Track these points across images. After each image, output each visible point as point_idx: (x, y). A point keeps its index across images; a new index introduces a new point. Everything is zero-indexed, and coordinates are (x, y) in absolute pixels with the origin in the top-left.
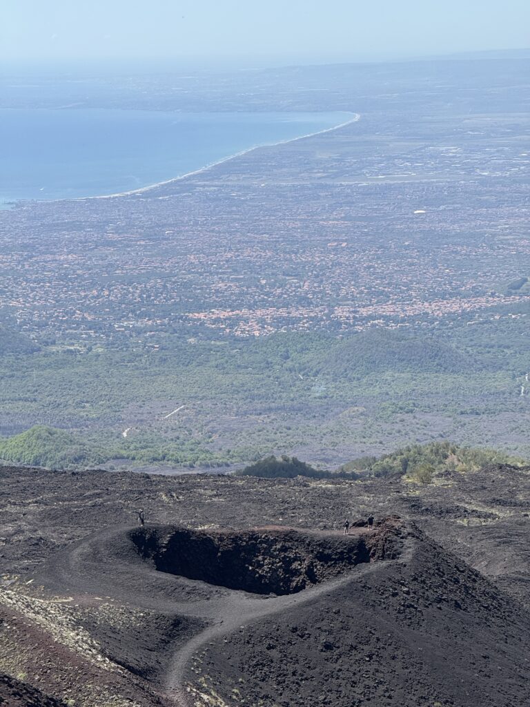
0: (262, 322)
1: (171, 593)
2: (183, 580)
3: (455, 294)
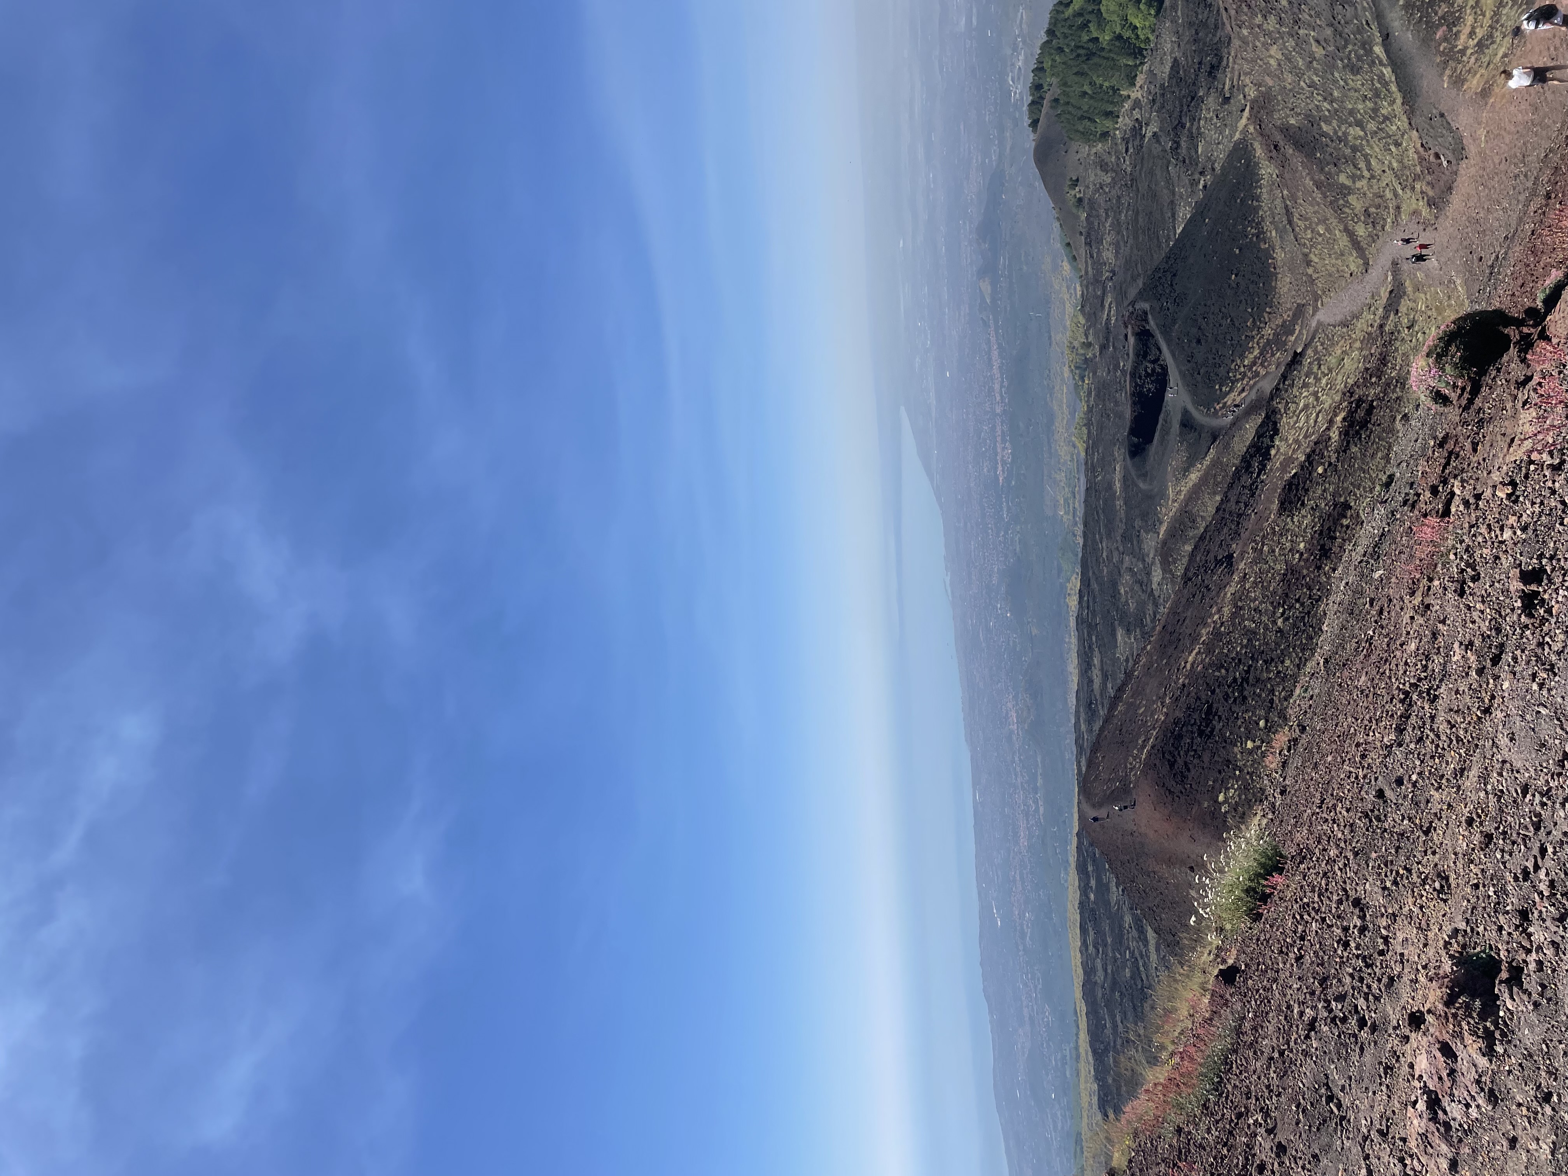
0: (1004, 449)
1: (1166, 432)
2: (1159, 427)
3: (989, 353)
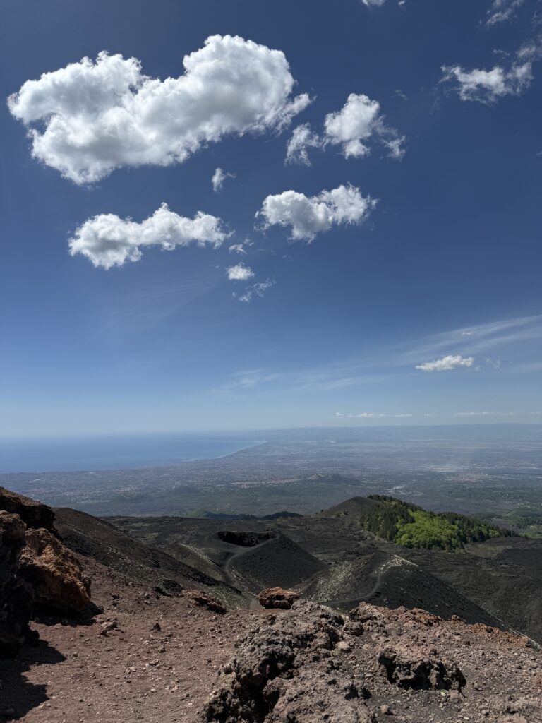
1: (226, 547)
3: (287, 478)
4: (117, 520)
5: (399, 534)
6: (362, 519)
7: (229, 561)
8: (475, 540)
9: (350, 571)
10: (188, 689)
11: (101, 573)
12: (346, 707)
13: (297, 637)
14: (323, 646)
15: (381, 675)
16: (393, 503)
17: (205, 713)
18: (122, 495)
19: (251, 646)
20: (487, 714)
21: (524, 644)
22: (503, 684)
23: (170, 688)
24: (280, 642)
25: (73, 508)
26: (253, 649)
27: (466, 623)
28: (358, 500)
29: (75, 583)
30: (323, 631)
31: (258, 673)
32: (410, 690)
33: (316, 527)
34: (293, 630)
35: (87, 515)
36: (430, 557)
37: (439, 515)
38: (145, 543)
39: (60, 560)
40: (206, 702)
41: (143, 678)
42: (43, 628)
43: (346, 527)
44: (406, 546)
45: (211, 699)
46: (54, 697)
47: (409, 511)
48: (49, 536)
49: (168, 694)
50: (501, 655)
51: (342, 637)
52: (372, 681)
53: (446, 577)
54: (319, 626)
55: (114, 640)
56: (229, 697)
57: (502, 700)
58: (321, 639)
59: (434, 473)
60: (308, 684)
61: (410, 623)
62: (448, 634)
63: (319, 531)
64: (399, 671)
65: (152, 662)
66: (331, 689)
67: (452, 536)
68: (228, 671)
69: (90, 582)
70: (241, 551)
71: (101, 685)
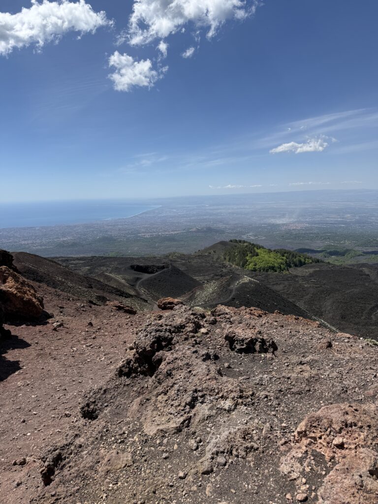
0: (149, 235)
1: (137, 274)
3: (176, 231)
4: (60, 259)
5: (248, 263)
6: (225, 254)
7: (139, 282)
8: (296, 266)
9: (216, 286)
10: (111, 358)
11: (50, 293)
12: (202, 365)
13: (175, 327)
14: (191, 332)
15: (226, 346)
16: (245, 244)
17: (117, 372)
18: (62, 243)
19: (145, 334)
20: (288, 366)
21: (317, 326)
22: (300, 348)
23: (100, 359)
24: (164, 330)
25: (28, 252)
26: (147, 335)
27: (283, 315)
28: (223, 243)
29: (31, 300)
30: (191, 323)
31: (150, 349)
32: (243, 354)
33: (195, 261)
34: (172, 323)
35: (38, 256)
36: (267, 276)
37: (274, 251)
38: (81, 274)
39: (20, 286)
40: (118, 367)
41: (82, 354)
42: (13, 328)
43: (215, 260)
44: (252, 270)
45: (120, 365)
46: (25, 368)
47: (255, 249)
48: (9, 271)
49: (99, 362)
50: (302, 332)
51: (203, 326)
52: (221, 350)
53: (276, 288)
54: (188, 320)
55: (62, 333)
56: (132, 363)
57: (298, 358)
58: (190, 327)
59: (273, 224)
60: (180, 353)
61: (248, 316)
62: (270, 322)
63: (197, 263)
64: (237, 344)
65: (88, 345)
66: (194, 356)
67: (281, 263)
68: (131, 349)
69: (43, 300)
70: (146, 276)
71: (55, 359)
